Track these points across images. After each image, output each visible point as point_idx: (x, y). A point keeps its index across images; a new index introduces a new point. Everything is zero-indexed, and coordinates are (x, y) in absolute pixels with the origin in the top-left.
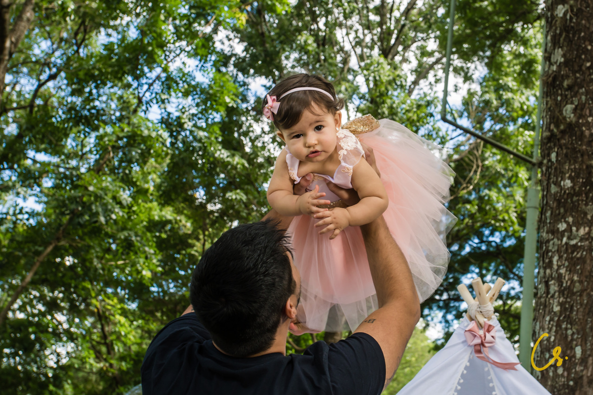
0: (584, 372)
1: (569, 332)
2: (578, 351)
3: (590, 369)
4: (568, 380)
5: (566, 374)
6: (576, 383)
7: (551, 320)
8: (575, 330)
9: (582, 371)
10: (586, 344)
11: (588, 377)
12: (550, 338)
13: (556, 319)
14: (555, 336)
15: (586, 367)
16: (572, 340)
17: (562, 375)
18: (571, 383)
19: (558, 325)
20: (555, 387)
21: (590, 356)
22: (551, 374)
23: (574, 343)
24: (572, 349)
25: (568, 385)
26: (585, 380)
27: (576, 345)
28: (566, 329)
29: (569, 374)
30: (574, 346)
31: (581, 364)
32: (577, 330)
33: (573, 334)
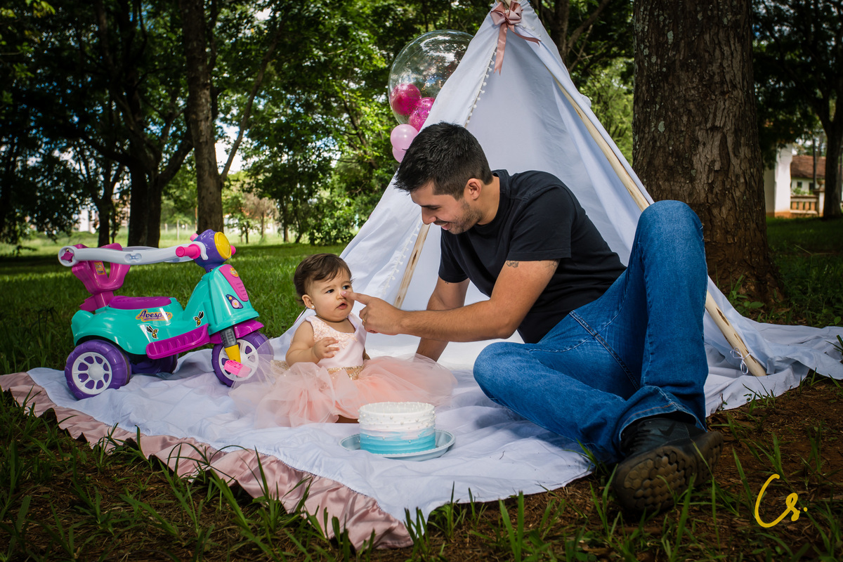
0: (677, 57)
1: (661, 18)
2: (670, 35)
3: (682, 53)
4: (661, 68)
5: (659, 61)
6: (668, 69)
7: (645, 9)
8: (666, 16)
9: (674, 56)
10: (678, 27)
11: (680, 61)
12: (644, 28)
13: (649, 7)
14: (648, 26)
15: (678, 51)
16: (664, 26)
17: (656, 63)
18: (664, 69)
19: (651, 14)
20: (650, 77)
21: (681, 39)
22: (646, 64)
23: (666, 28)
24: (665, 35)
25: (662, 72)
26: (678, 63)
27: (668, 31)
28: (658, 16)
29: (661, 62)
30: (666, 32)
31: (673, 50)
32: (668, 14)
33: (665, 19)
